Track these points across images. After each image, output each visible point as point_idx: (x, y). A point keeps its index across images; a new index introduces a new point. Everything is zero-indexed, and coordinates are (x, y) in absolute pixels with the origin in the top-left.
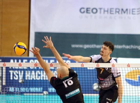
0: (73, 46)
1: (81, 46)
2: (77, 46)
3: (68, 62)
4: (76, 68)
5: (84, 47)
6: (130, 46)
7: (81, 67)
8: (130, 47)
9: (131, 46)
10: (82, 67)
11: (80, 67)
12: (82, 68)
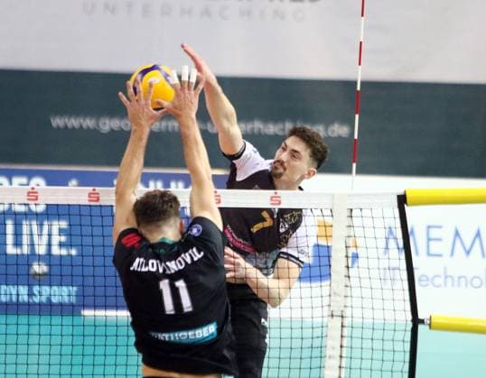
0: (57, 122)
1: (89, 123)
2: (73, 122)
3: (38, 185)
4: (69, 205)
5: (101, 125)
6: (281, 126)
7: (88, 203)
8: (284, 130)
9: (284, 124)
10: (92, 203)
11: (84, 203)
12: (90, 206)
